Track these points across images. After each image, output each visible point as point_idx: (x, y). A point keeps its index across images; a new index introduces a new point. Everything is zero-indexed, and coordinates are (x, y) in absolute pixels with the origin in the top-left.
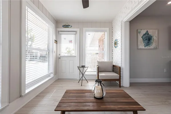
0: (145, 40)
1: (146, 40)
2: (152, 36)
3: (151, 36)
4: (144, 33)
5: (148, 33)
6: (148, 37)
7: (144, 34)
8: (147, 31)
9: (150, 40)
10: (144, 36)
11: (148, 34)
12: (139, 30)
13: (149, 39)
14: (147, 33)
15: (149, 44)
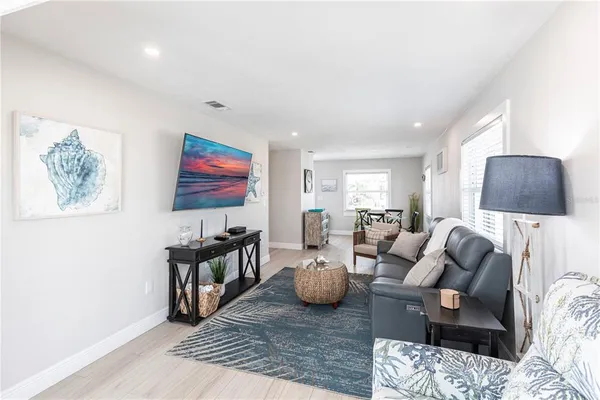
0: (61, 171)
1: (68, 173)
2: (99, 158)
3: (95, 160)
4: (60, 140)
5: (80, 144)
6: (79, 160)
7: (57, 145)
8: (75, 134)
9: (87, 174)
10: (57, 155)
11: (80, 146)
12: (24, 120)
13: (83, 168)
14: (72, 142)
15: (84, 195)
